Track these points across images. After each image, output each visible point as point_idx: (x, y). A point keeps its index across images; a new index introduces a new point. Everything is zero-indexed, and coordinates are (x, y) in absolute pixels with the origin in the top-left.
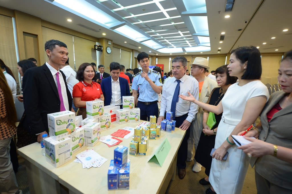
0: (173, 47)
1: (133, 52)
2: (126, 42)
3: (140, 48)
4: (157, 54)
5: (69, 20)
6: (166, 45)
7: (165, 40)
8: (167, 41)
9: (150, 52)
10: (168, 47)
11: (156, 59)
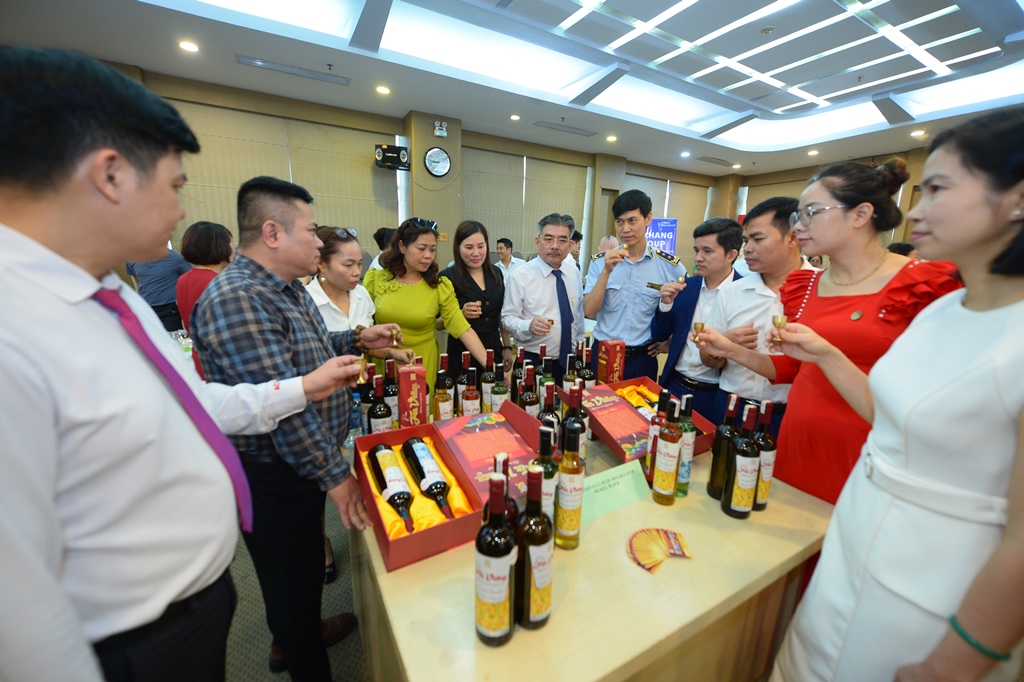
0: (812, 106)
1: (594, 166)
2: (515, 118)
3: (612, 139)
4: (737, 167)
5: (189, 46)
6: (758, 103)
7: (722, 62)
8: (734, 63)
9: (685, 154)
10: (778, 111)
11: (736, 192)
